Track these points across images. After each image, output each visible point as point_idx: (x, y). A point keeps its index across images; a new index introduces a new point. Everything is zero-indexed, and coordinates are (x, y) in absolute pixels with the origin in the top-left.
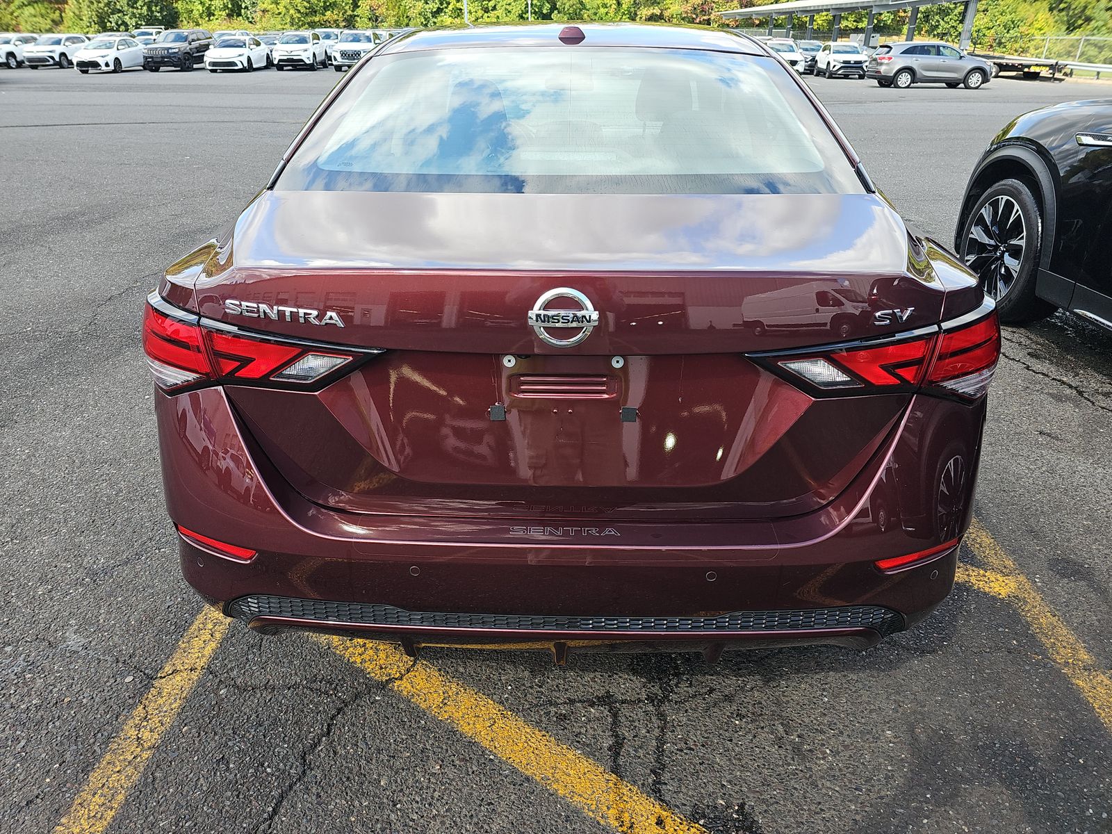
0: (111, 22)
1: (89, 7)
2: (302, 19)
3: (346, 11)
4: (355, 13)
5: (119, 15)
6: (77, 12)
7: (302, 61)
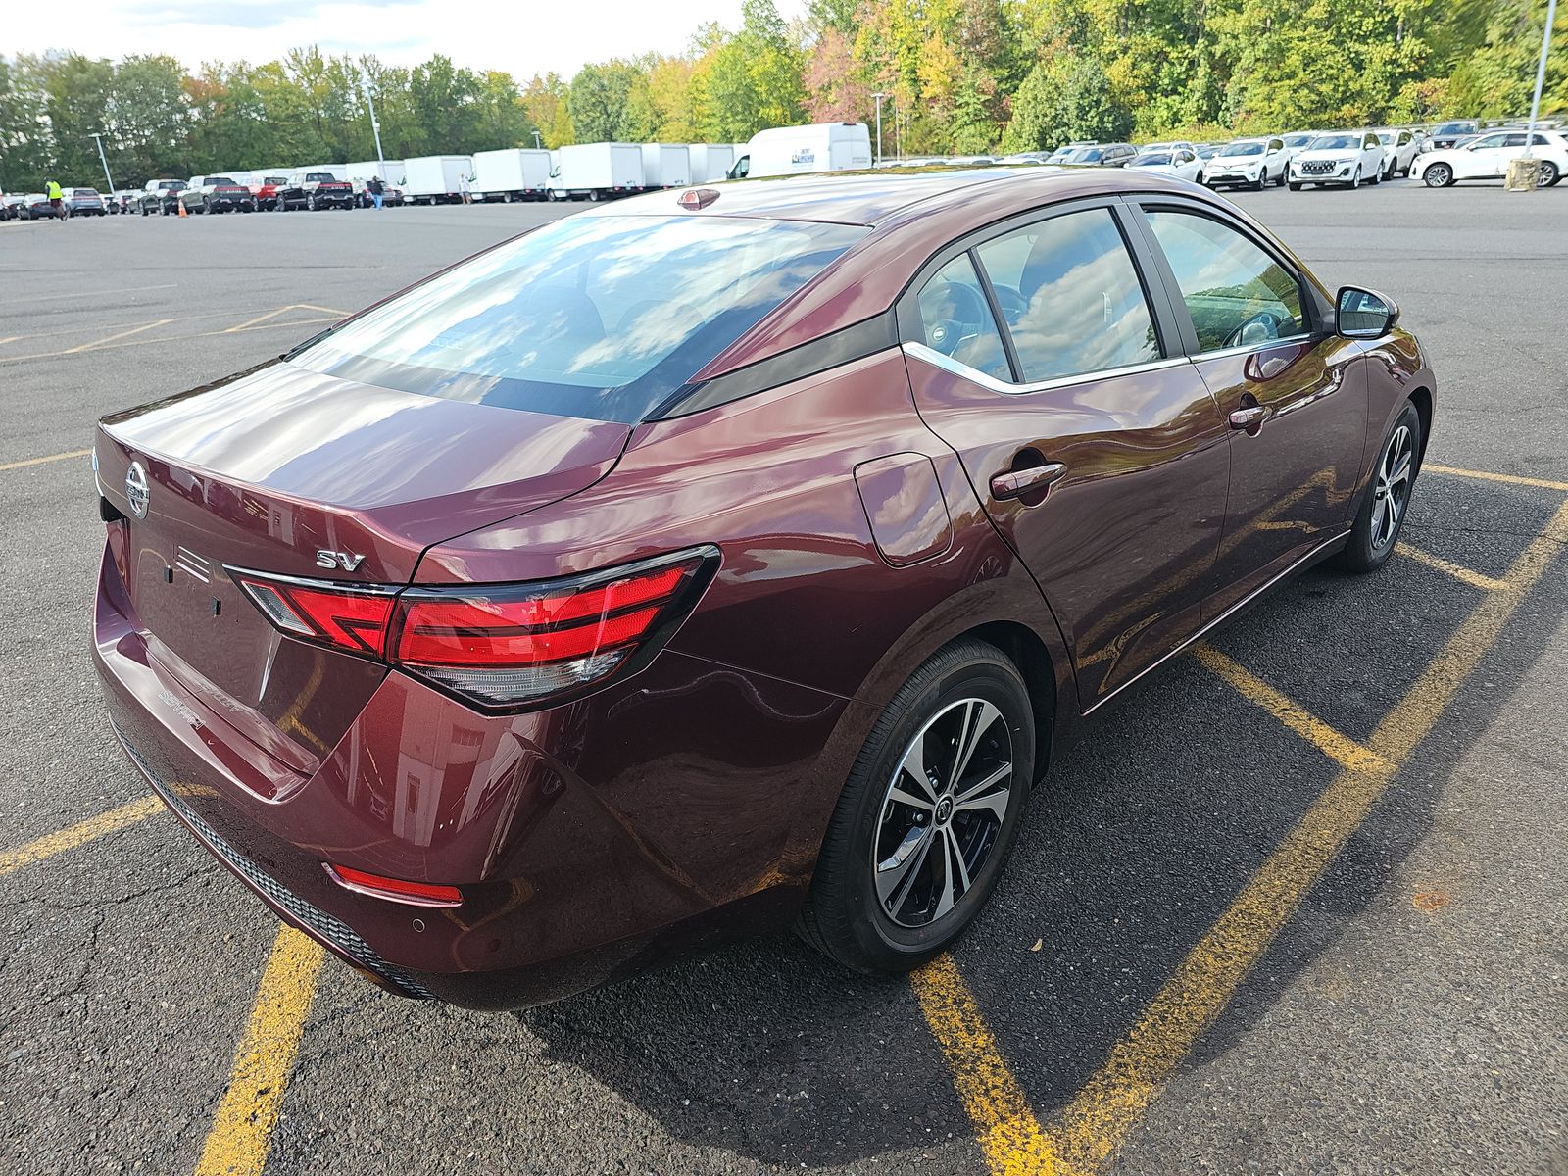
0: (1052, 138)
1: (1033, 122)
2: (1303, 118)
3: (1376, 102)
4: (1391, 104)
5: (1064, 129)
6: (1018, 130)
7: (1243, 178)
